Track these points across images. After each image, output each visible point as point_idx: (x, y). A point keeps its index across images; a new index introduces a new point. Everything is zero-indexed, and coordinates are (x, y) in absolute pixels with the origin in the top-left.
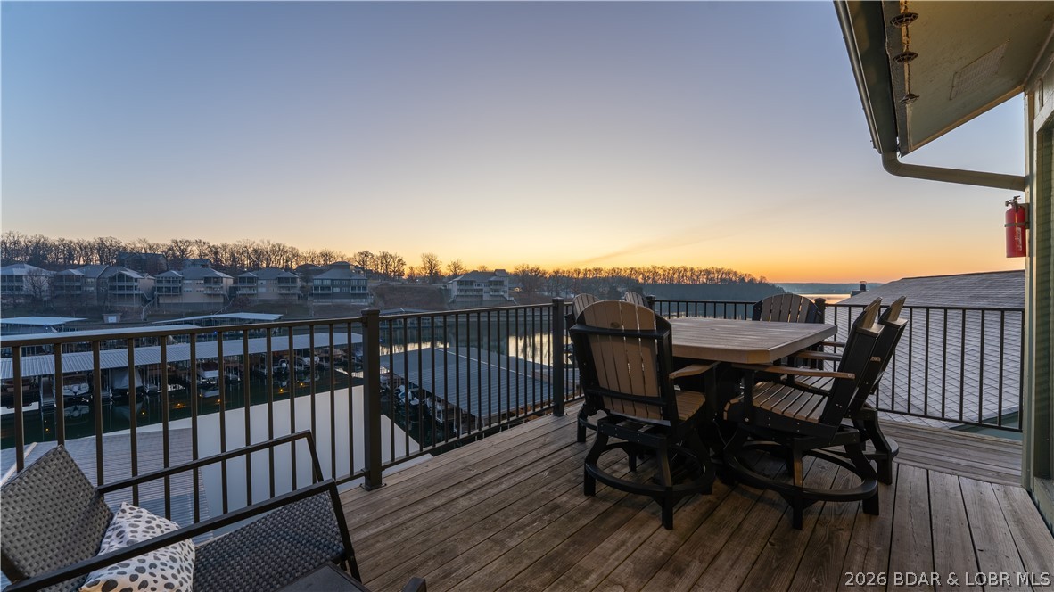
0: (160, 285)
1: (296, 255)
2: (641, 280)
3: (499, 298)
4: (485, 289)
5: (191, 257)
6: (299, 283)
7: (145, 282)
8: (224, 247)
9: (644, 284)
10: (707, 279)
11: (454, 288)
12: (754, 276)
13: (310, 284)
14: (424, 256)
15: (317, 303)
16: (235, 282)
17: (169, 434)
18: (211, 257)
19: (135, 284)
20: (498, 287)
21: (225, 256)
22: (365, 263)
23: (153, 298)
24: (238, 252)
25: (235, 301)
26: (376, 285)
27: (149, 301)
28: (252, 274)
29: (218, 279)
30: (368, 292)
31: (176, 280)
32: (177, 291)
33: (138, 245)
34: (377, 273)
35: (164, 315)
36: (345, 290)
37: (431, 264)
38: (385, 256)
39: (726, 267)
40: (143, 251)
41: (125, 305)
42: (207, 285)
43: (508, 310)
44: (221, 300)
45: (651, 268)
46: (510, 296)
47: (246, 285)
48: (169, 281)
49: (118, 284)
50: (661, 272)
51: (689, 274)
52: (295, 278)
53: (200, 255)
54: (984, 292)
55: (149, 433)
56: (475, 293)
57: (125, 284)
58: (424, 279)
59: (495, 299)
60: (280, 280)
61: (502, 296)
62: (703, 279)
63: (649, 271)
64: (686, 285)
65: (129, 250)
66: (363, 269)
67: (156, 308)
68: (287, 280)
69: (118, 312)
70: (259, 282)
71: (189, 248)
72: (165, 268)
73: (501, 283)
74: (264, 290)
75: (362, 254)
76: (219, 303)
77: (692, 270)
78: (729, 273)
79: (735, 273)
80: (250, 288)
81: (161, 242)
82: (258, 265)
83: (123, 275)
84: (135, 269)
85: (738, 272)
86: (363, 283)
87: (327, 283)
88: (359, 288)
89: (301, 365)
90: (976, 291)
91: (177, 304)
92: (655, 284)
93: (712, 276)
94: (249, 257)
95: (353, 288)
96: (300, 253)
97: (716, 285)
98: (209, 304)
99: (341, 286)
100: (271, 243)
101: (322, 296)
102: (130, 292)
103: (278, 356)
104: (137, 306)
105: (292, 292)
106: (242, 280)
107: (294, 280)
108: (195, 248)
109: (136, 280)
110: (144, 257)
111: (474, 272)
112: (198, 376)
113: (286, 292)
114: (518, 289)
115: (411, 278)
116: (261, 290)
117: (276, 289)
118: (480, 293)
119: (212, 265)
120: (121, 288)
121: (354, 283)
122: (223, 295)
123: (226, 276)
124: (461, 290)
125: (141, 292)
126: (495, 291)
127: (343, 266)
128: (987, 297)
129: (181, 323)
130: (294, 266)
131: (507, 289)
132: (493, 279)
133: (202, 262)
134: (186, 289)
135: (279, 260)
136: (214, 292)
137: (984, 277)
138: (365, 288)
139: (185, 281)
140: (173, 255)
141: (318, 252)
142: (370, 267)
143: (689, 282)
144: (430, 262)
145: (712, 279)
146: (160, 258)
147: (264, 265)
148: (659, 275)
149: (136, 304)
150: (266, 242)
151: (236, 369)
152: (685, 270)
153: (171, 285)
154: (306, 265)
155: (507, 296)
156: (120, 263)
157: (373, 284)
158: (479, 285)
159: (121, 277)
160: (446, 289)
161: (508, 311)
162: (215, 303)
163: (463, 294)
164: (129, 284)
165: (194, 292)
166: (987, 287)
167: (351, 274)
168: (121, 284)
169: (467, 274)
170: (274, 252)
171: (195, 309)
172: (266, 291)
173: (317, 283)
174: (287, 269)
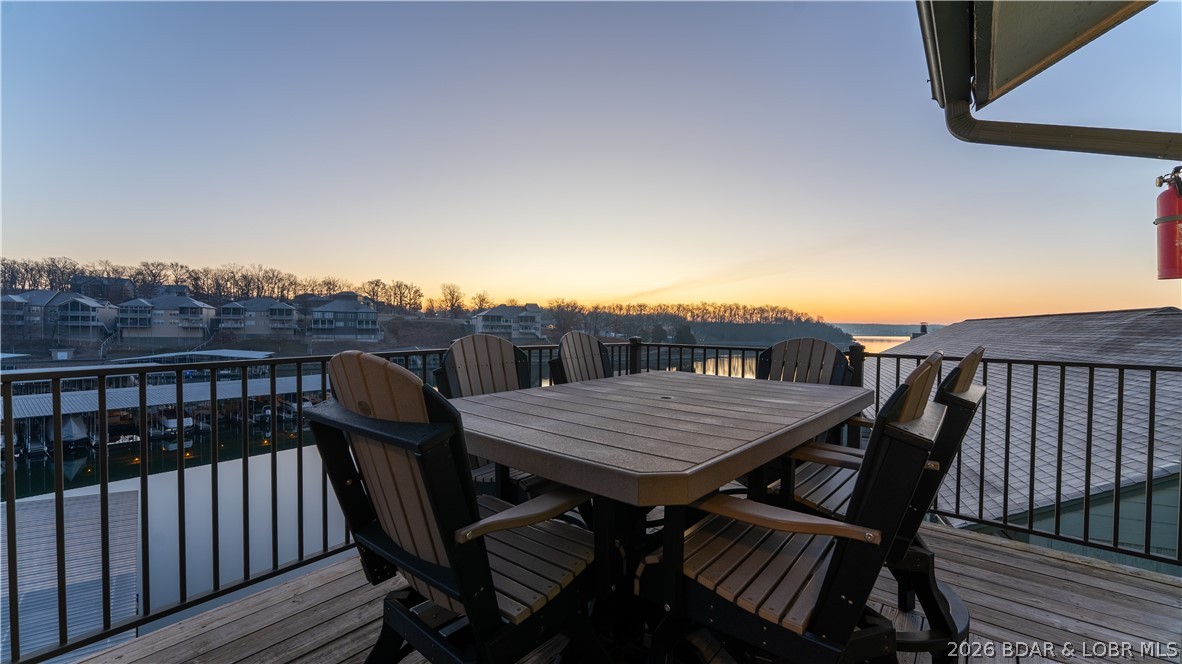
0: (124, 316)
1: (294, 283)
2: (689, 318)
3: (531, 336)
4: (514, 325)
5: (165, 283)
6: (295, 316)
7: (105, 311)
8: (206, 272)
9: (692, 322)
10: (761, 317)
11: (479, 325)
12: (811, 315)
13: (308, 317)
14: (445, 287)
15: (316, 339)
16: (218, 313)
17: (109, 498)
18: (189, 283)
19: (93, 314)
20: (529, 324)
21: (207, 283)
22: (375, 293)
23: (116, 331)
24: (223, 278)
25: (216, 335)
26: (388, 319)
27: (111, 335)
28: (238, 305)
29: (197, 311)
30: (377, 327)
31: (144, 309)
32: (145, 323)
33: (99, 268)
34: (390, 305)
35: (128, 351)
36: (350, 324)
37: (453, 296)
38: (399, 286)
39: (782, 305)
40: (105, 275)
41: (79, 339)
42: (183, 316)
43: (541, 349)
44: (200, 334)
45: (700, 305)
46: (542, 334)
47: (231, 316)
48: (136, 312)
49: (70, 313)
50: (711, 309)
51: (741, 313)
52: (291, 310)
53: (177, 282)
54: (1056, 337)
55: (78, 498)
56: (503, 330)
57: (80, 314)
58: (443, 313)
59: (526, 336)
60: (272, 312)
61: (533, 334)
62: (756, 318)
63: (698, 309)
64: (738, 324)
65: (87, 274)
66: (372, 300)
67: (119, 343)
68: (281, 312)
69: (71, 347)
70: (247, 314)
71: (163, 273)
72: (132, 295)
73: (533, 319)
74: (253, 323)
75: (372, 283)
76: (197, 338)
77: (745, 307)
78: (785, 312)
79: (791, 312)
80: (236, 321)
81: (128, 264)
82: (247, 293)
83: (78, 303)
84: (93, 296)
85: (794, 311)
86: (372, 317)
87: (330, 316)
88: (367, 323)
89: (289, 413)
90: (1046, 336)
91: (145, 338)
92: (705, 323)
93: (766, 315)
94: (236, 283)
95: (360, 322)
96: (299, 281)
97: (770, 324)
98: (184, 338)
99: (345, 320)
100: (264, 268)
101: (323, 331)
102: (85, 324)
103: (260, 402)
104: (95, 340)
105: (286, 325)
106: (226, 311)
107: (289, 312)
108: (170, 272)
109: (94, 309)
110: (106, 282)
111: (503, 306)
112: (160, 425)
113: (280, 326)
114: (552, 327)
115: (430, 311)
116: (250, 323)
117: (267, 322)
118: (508, 331)
119: (191, 292)
120: (75, 318)
121: (361, 317)
122: (203, 329)
123: (206, 306)
124: (485, 326)
125: (100, 324)
126: (526, 328)
127: (350, 297)
128: (1059, 343)
129: (147, 361)
130: (291, 296)
131: (539, 326)
132: (523, 314)
133: (178, 289)
134: (156, 321)
135: (273, 288)
136: (192, 325)
137: (1054, 319)
138: (374, 323)
139: (156, 312)
140: (143, 280)
141: (320, 280)
142: (382, 298)
143: (741, 321)
144: (452, 294)
145: (766, 318)
146: (126, 284)
147: (255, 294)
148: (710, 313)
149: (93, 338)
150: (257, 266)
151: (208, 417)
152: (737, 308)
153: (138, 316)
154: (306, 295)
155: (538, 334)
156: (76, 289)
157: (383, 318)
158: (507, 321)
159: (75, 305)
160: (470, 326)
161: (541, 351)
162: (192, 339)
163: (488, 330)
164: (85, 314)
165: (166, 325)
166: (1059, 331)
167: (358, 306)
168: (75, 314)
169: (495, 308)
170: (269, 279)
171: (168, 345)
172: (255, 324)
173: (317, 316)
174: (283, 299)
